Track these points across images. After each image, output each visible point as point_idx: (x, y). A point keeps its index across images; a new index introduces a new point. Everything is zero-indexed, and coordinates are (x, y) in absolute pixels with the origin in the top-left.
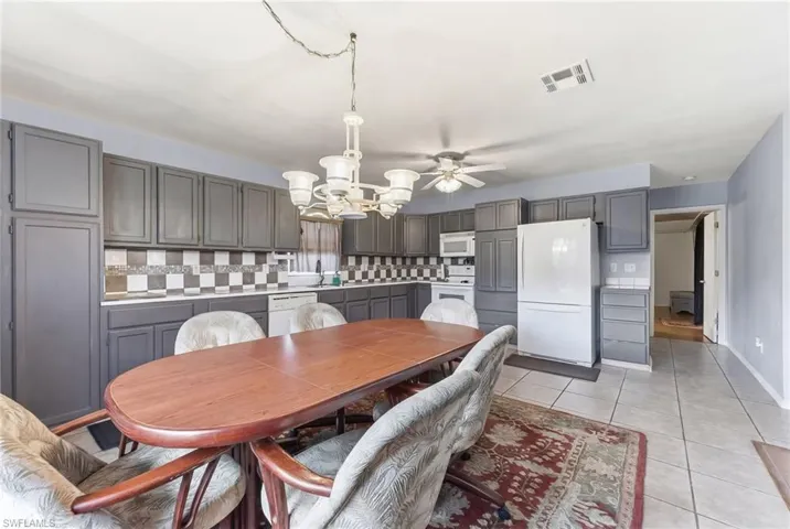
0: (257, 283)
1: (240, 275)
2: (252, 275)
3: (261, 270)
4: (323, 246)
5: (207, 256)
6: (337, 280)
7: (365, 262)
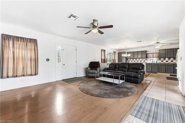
2: (141, 61)
4: (154, 57)
6: (157, 62)
7: (167, 59)
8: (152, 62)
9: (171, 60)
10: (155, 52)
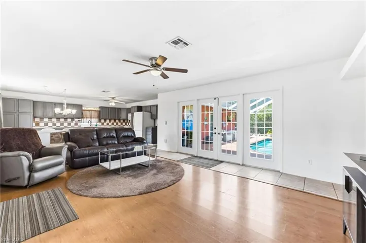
0: (72, 125)
2: (70, 123)
3: (73, 122)
4: (92, 117)
5: (58, 119)
6: (96, 125)
7: (108, 121)
8: (89, 126)
9: (112, 122)
10: (93, 109)
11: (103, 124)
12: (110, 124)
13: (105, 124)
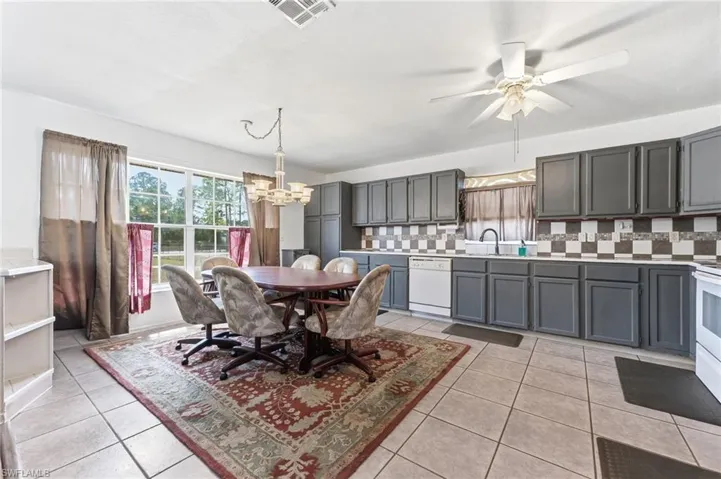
0: (438, 248)
1: (425, 242)
2: (434, 242)
3: (440, 238)
4: (506, 213)
5: (406, 229)
6: (522, 252)
8: (490, 254)
10: (511, 179)
11: (558, 246)
12: (606, 247)
13: (573, 246)
